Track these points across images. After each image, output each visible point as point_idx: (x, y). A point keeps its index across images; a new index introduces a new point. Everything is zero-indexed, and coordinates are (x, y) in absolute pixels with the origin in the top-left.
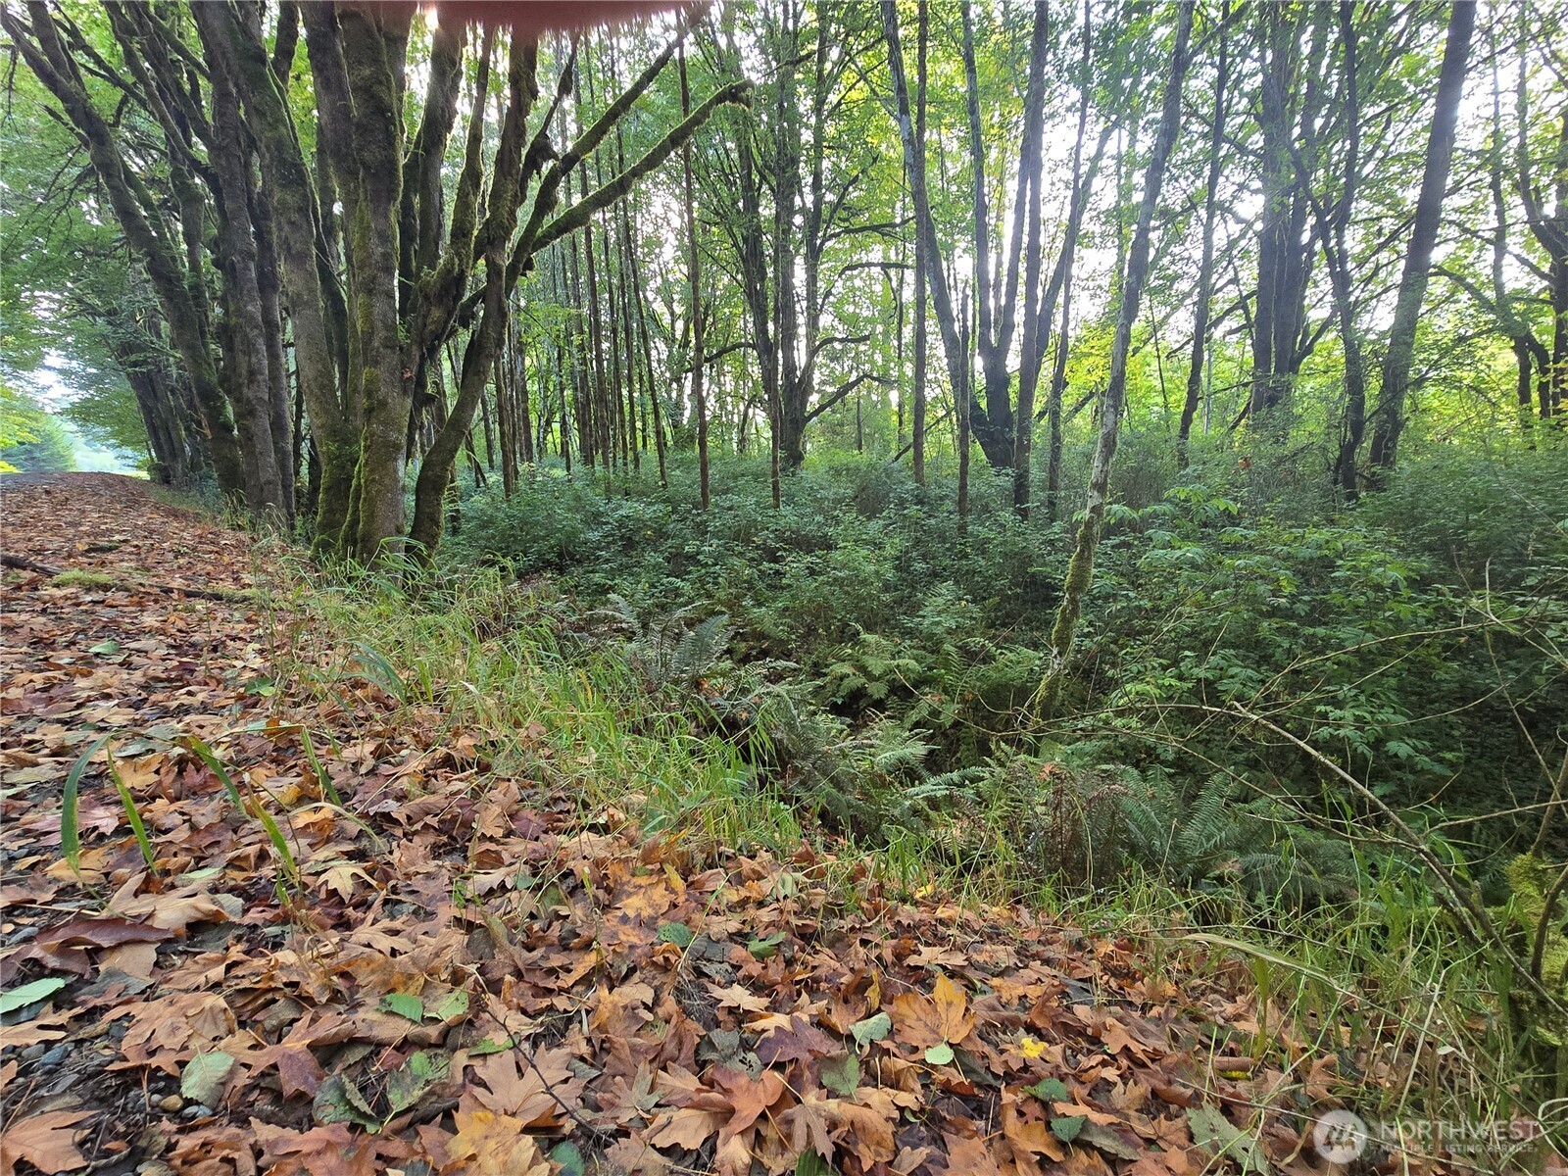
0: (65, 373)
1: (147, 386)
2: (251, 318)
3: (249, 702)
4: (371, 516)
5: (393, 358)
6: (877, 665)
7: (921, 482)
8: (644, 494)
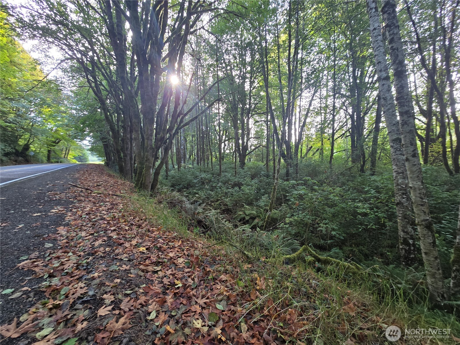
0: (90, 141)
1: (106, 146)
2: (128, 138)
3: (120, 212)
4: (145, 179)
5: (151, 151)
6: (247, 212)
7: (268, 171)
8: (208, 172)
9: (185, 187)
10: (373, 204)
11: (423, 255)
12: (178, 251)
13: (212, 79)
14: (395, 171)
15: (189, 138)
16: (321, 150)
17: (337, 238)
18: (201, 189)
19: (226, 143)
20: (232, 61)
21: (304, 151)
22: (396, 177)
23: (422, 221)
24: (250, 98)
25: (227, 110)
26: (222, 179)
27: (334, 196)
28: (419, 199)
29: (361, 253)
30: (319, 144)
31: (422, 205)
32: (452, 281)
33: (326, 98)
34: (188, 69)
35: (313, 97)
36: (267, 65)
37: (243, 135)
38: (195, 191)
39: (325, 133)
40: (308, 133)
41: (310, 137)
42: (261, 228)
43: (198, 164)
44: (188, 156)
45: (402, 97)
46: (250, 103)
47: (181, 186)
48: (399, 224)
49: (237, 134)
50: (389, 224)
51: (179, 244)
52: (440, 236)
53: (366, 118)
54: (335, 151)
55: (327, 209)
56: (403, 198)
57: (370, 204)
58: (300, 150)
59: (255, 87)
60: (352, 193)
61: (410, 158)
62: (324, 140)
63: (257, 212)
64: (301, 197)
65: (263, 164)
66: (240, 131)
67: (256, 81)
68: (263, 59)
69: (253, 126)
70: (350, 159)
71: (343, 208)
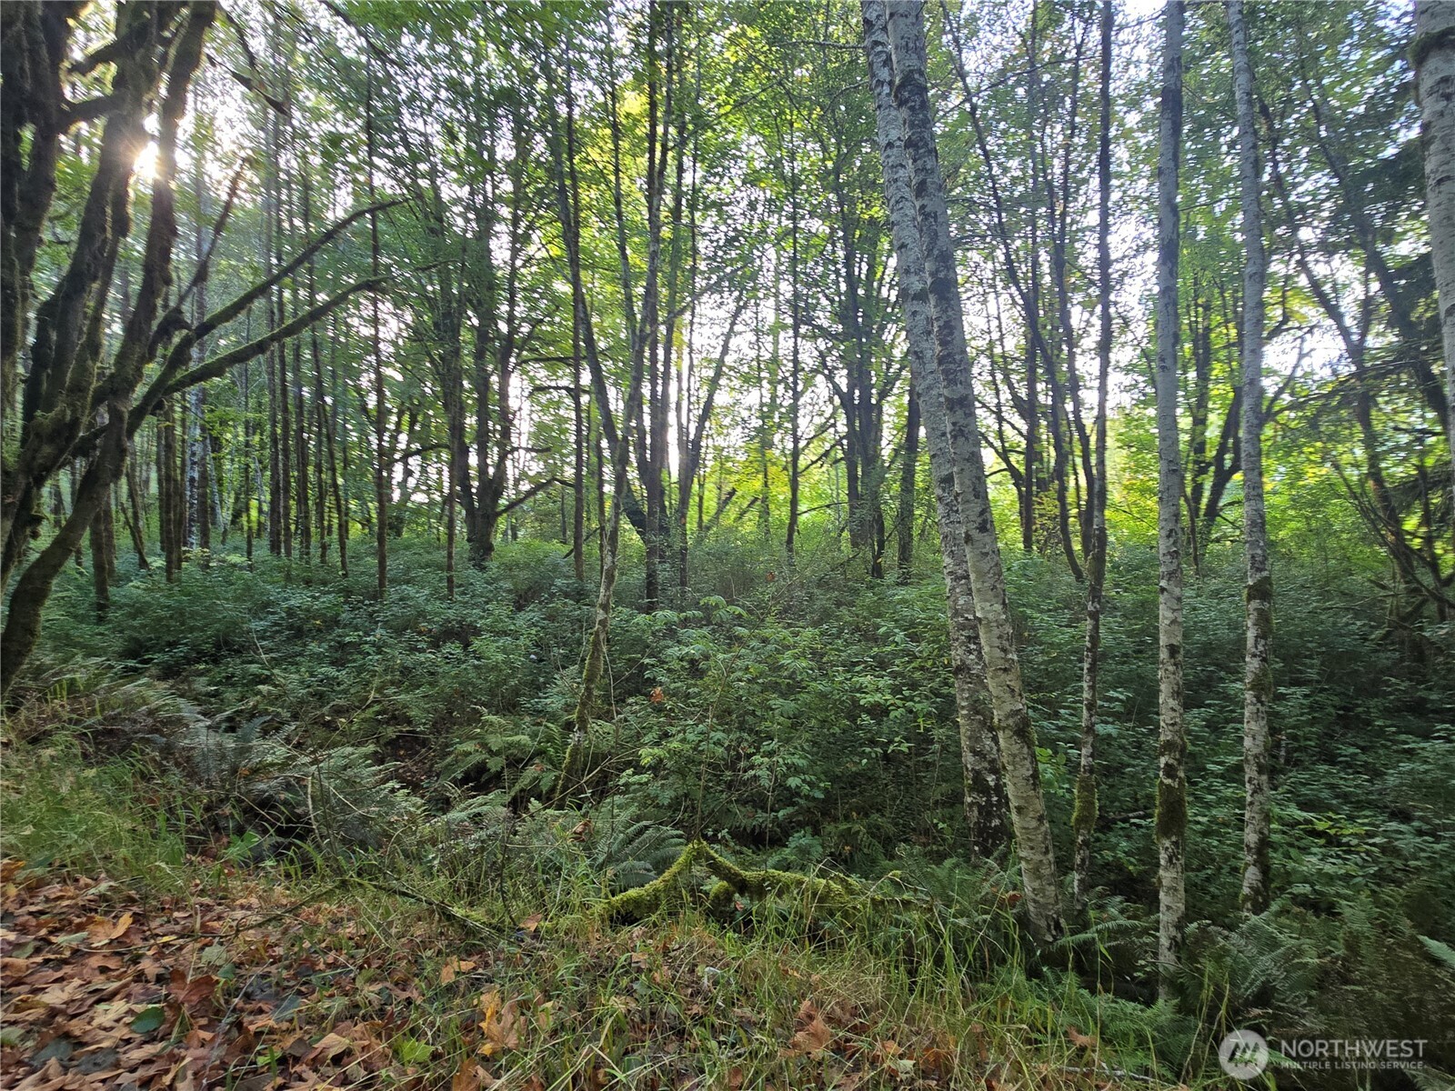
6: (495, 742)
7: (580, 576)
8: (325, 583)
9: (200, 656)
10: (901, 674)
11: (1014, 817)
12: (104, 970)
13: (350, 201)
14: (950, 573)
15: (233, 436)
16: (763, 502)
17: (807, 797)
18: (289, 661)
19: (414, 462)
20: (438, 142)
21: (711, 504)
22: (953, 589)
23: (1007, 717)
24: (513, 295)
25: (417, 334)
26: (390, 608)
27: (797, 658)
28: (998, 653)
29: (873, 835)
30: (757, 484)
31: (1005, 670)
32: (1077, 877)
33: (774, 331)
34: (234, 134)
35: (733, 324)
36: (575, 187)
37: (482, 437)
38: (254, 668)
39: (771, 445)
40: (720, 442)
41: (728, 459)
42: (546, 798)
43: (275, 547)
44: (225, 515)
45: (949, 355)
46: (512, 314)
47: (181, 651)
48: (962, 730)
49: (457, 429)
50: (939, 733)
51: (120, 930)
52: (1056, 753)
53: (886, 407)
54: (802, 507)
55: (776, 701)
56: (970, 652)
57: (894, 675)
58: (694, 501)
59: (531, 258)
60: (847, 644)
61: (975, 534)
62: (772, 470)
63: (533, 736)
64: (695, 668)
65: (566, 549)
66: (471, 421)
67: (534, 237)
68: (559, 162)
69: (526, 405)
70: (846, 534)
71: (823, 696)
